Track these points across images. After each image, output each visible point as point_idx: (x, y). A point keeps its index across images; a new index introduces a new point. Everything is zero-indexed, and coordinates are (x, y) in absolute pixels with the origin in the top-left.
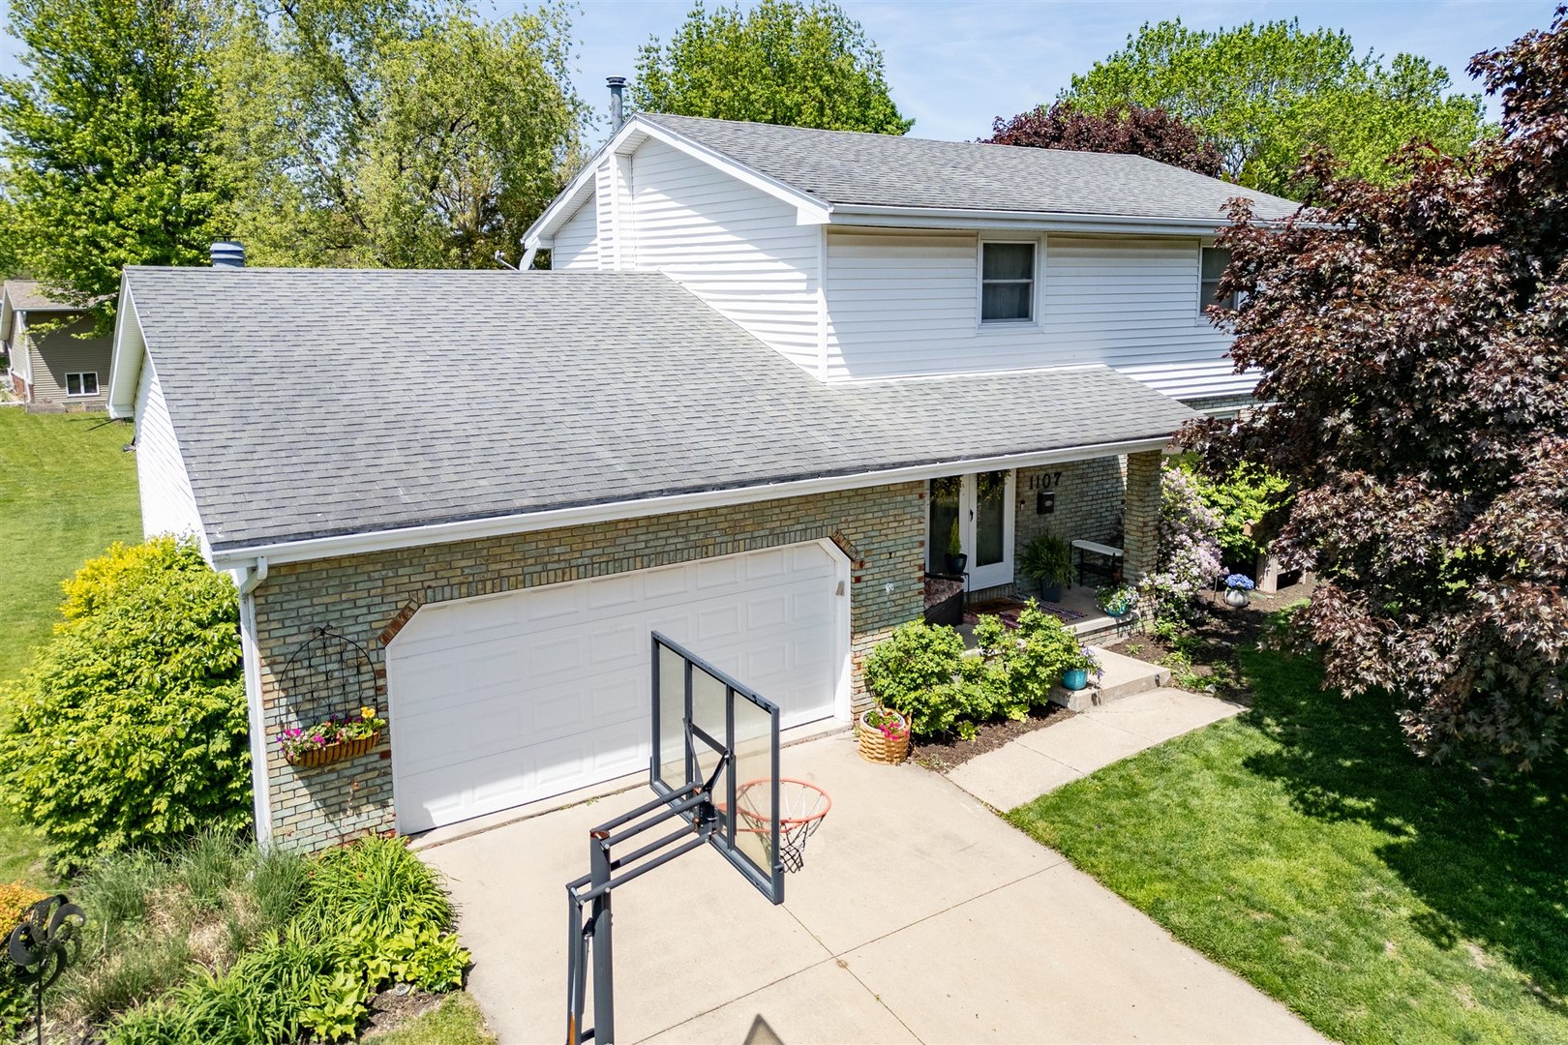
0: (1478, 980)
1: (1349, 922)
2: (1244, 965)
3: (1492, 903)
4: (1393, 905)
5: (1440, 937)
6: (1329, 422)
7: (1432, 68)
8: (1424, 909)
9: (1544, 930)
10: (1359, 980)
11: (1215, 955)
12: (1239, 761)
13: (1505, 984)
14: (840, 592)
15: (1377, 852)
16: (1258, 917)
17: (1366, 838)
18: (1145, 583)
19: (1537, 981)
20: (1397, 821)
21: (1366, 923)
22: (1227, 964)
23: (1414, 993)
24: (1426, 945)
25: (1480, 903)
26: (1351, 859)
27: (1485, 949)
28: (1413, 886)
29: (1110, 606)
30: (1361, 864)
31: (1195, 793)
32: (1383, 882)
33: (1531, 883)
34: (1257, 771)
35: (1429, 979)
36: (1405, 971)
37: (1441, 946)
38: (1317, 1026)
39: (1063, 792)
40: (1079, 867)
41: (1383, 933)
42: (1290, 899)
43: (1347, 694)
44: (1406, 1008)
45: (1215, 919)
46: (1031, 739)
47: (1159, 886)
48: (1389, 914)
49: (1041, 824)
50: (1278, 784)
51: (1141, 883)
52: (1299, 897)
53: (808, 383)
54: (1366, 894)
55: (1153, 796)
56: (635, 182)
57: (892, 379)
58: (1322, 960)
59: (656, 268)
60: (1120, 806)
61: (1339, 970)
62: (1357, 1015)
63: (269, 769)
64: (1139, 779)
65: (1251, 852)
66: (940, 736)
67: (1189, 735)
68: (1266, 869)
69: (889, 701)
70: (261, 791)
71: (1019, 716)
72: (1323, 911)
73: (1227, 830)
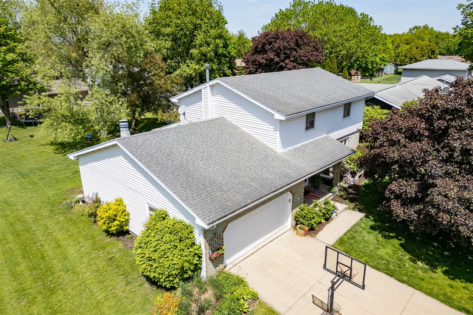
0: (421, 269)
1: (399, 261)
2: (385, 271)
3: (420, 253)
4: (405, 256)
5: (414, 261)
6: (394, 167)
7: (369, 17)
8: (410, 256)
9: (428, 257)
10: (404, 272)
11: (379, 270)
12: (369, 227)
13: (425, 269)
14: (290, 202)
15: (399, 245)
16: (384, 262)
17: (396, 242)
18: (339, 185)
19: (430, 267)
20: (400, 238)
21: (402, 261)
22: (382, 272)
23: (413, 273)
24: (412, 263)
25: (418, 254)
26: (395, 247)
27: (421, 263)
28: (407, 252)
29: (332, 191)
30: (397, 248)
31: (364, 237)
32: (402, 251)
33: (425, 248)
34: (373, 229)
35: (414, 270)
36: (410, 269)
37: (415, 264)
38: (400, 281)
39: (340, 239)
41: (405, 262)
42: (388, 257)
43: (398, 221)
44: (412, 276)
45: (377, 263)
46: (327, 226)
48: (405, 258)
49: (339, 247)
50: (377, 232)
51: (362, 257)
52: (390, 257)
53: (276, 153)
54: (400, 254)
55: (357, 238)
56: (214, 92)
57: (290, 148)
58: (397, 269)
59: (221, 115)
60: (352, 241)
61: (400, 270)
62: (405, 278)
63: (206, 262)
64: (353, 234)
65: (378, 248)
66: (312, 229)
67: (358, 222)
68: (382, 252)
69: (303, 224)
70: (204, 266)
71: (323, 221)
72: (394, 259)
73: (373, 244)
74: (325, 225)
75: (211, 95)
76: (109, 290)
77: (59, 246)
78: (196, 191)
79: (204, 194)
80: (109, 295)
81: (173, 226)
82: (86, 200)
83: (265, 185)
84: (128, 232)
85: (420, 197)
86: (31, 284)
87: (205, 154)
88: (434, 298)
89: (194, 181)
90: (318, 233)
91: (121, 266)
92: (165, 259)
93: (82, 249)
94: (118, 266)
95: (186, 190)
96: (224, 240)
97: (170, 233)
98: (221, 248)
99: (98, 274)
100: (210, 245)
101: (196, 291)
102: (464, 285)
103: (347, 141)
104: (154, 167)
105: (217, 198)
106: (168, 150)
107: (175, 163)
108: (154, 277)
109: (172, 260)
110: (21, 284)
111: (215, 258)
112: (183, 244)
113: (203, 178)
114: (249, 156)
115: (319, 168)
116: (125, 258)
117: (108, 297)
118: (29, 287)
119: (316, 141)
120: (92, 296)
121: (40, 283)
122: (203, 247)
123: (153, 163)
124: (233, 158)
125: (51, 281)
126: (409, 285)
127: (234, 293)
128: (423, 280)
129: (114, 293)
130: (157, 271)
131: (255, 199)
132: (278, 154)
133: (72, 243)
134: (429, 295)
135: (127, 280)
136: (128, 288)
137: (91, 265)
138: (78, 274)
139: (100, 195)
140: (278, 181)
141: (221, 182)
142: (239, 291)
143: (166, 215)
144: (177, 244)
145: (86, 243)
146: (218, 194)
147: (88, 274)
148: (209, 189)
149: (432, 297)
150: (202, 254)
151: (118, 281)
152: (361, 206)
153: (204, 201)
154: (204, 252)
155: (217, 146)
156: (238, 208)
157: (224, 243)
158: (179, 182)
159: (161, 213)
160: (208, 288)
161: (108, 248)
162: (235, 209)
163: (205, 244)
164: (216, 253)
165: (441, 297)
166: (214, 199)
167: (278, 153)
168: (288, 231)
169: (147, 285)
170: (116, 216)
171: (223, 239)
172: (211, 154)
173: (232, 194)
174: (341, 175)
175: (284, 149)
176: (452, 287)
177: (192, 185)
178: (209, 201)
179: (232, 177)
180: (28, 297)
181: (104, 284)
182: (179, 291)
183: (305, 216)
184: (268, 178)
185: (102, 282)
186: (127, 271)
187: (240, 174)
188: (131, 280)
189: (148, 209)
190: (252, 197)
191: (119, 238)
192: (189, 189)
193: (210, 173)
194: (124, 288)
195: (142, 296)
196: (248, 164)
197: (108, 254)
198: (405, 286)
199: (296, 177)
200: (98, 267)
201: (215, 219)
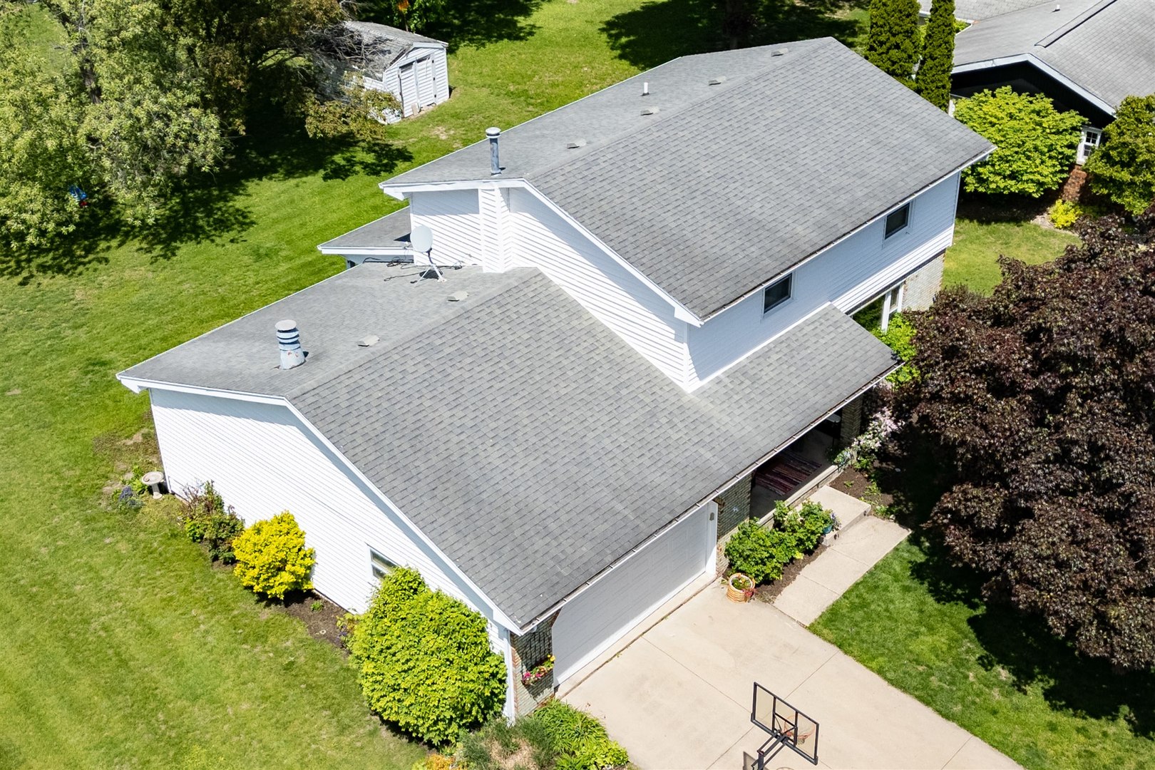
0: (1001, 686)
1: (956, 666)
4: (973, 653)
5: (989, 666)
8: (984, 652)
10: (960, 694)
11: (905, 689)
12: (909, 572)
13: (1009, 684)
14: (712, 518)
15: (968, 621)
16: (920, 668)
18: (856, 443)
20: (977, 602)
21: (963, 665)
23: (979, 696)
24: (984, 672)
26: (958, 629)
27: (1003, 668)
28: (980, 640)
29: (837, 460)
30: (962, 631)
31: (892, 601)
32: (970, 641)
34: (917, 578)
35: (984, 687)
36: (976, 686)
37: (987, 670)
39: (832, 610)
40: (846, 653)
41: (969, 668)
42: (934, 657)
44: (975, 703)
45: (905, 673)
46: (808, 569)
47: (881, 659)
48: (971, 658)
49: (825, 631)
50: (925, 586)
51: (873, 658)
52: (937, 656)
53: (679, 394)
54: (964, 649)
55: (873, 607)
56: (512, 202)
57: (719, 373)
58: (946, 686)
59: (534, 265)
60: (858, 615)
61: (951, 690)
62: (957, 709)
63: (515, 688)
64: (866, 596)
65: (917, 634)
66: (767, 581)
67: (885, 560)
68: (923, 644)
69: (743, 572)
70: (510, 696)
71: (799, 556)
72: (946, 661)
73: (907, 622)
74: (801, 568)
75: (506, 208)
76: (304, 745)
77: (151, 631)
78: (489, 542)
79: (508, 548)
80: (307, 755)
81: (441, 614)
82: (172, 487)
83: (647, 506)
84: (311, 594)
85: (1005, 530)
86: (123, 731)
87: (500, 422)
88: (1007, 754)
89: (482, 512)
90: (780, 592)
91: (317, 687)
92: (430, 689)
93: (210, 638)
94: (309, 687)
95: (468, 539)
96: (553, 641)
97: (437, 632)
98: (547, 659)
99: (267, 705)
100: (524, 656)
101: (495, 749)
102: (1079, 722)
103: (901, 291)
104: (388, 479)
105: (538, 555)
106: (410, 418)
107: (435, 459)
108: (408, 723)
109: (444, 690)
110: (101, 730)
111: (535, 682)
112: (466, 657)
113: (500, 502)
114: (611, 416)
115: (787, 435)
116: (320, 665)
117: (306, 760)
118: (122, 737)
119: (792, 333)
120: (271, 757)
121: (141, 727)
122: (508, 662)
123: (384, 466)
124: (571, 426)
125: (166, 722)
126: (963, 726)
127: (578, 753)
128: (994, 712)
129: (318, 750)
130: (414, 712)
131: (622, 552)
132: (685, 399)
133: (179, 622)
134: (996, 748)
135: (338, 721)
136: (346, 740)
137: (244, 683)
138: (224, 706)
139: (219, 489)
140: (679, 492)
141: (544, 507)
142: (586, 749)
143: (420, 583)
144: (453, 656)
145: (213, 622)
146: (539, 544)
147: (245, 706)
148: (517, 533)
149: (1003, 751)
150: (505, 675)
151: (319, 723)
152: (906, 506)
153: (508, 567)
154: (510, 673)
155: (529, 390)
156: (582, 579)
157: (554, 647)
158: (448, 518)
159: (408, 578)
160: (520, 742)
161: (272, 639)
162: (577, 583)
163: (513, 657)
164: (536, 670)
165: (1023, 752)
166: (530, 561)
167: (684, 394)
168: (706, 586)
169: (385, 733)
170: (284, 562)
171: (550, 639)
172: (515, 420)
173: (571, 541)
174: (863, 413)
175: (701, 377)
176: (1052, 727)
177: (479, 523)
178: (521, 567)
179: (568, 491)
180: (130, 760)
181: (290, 731)
182: (459, 750)
183: (748, 556)
184: (654, 484)
185: (284, 724)
186: (333, 698)
187: (587, 479)
188: (347, 721)
189: (369, 556)
190: (615, 546)
191: (290, 608)
192: (472, 536)
193: (516, 483)
194: (335, 740)
195: (381, 758)
196: (607, 441)
197: (279, 653)
198: (951, 727)
199: (726, 470)
200: (263, 689)
201: (534, 614)
